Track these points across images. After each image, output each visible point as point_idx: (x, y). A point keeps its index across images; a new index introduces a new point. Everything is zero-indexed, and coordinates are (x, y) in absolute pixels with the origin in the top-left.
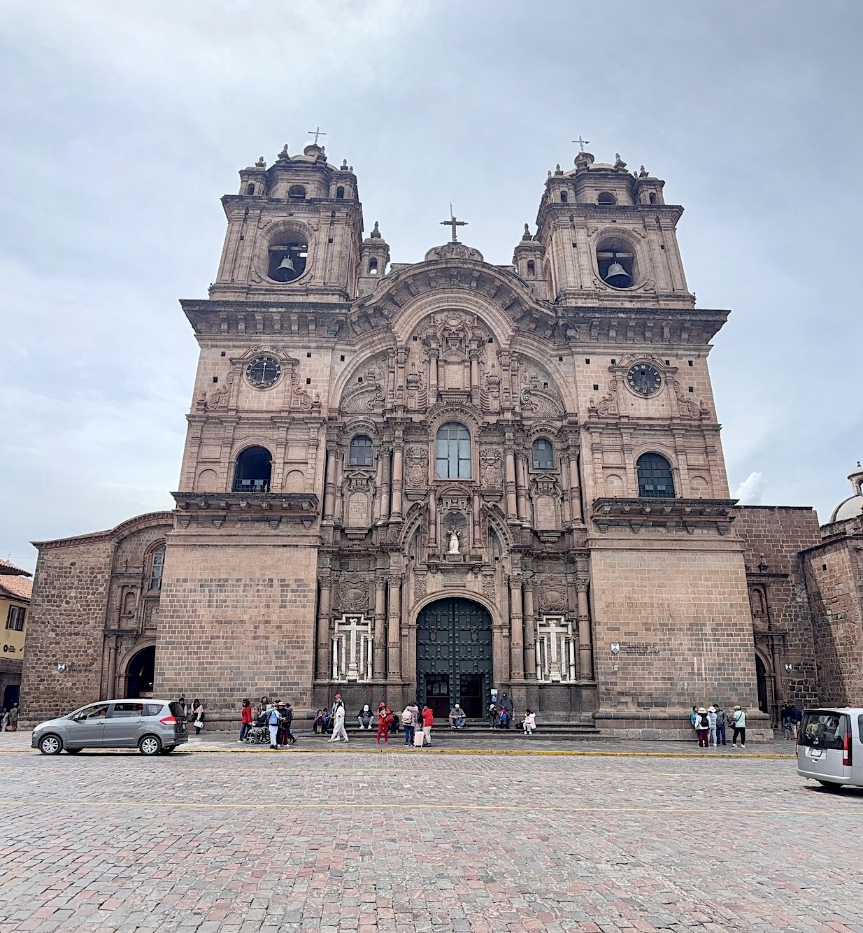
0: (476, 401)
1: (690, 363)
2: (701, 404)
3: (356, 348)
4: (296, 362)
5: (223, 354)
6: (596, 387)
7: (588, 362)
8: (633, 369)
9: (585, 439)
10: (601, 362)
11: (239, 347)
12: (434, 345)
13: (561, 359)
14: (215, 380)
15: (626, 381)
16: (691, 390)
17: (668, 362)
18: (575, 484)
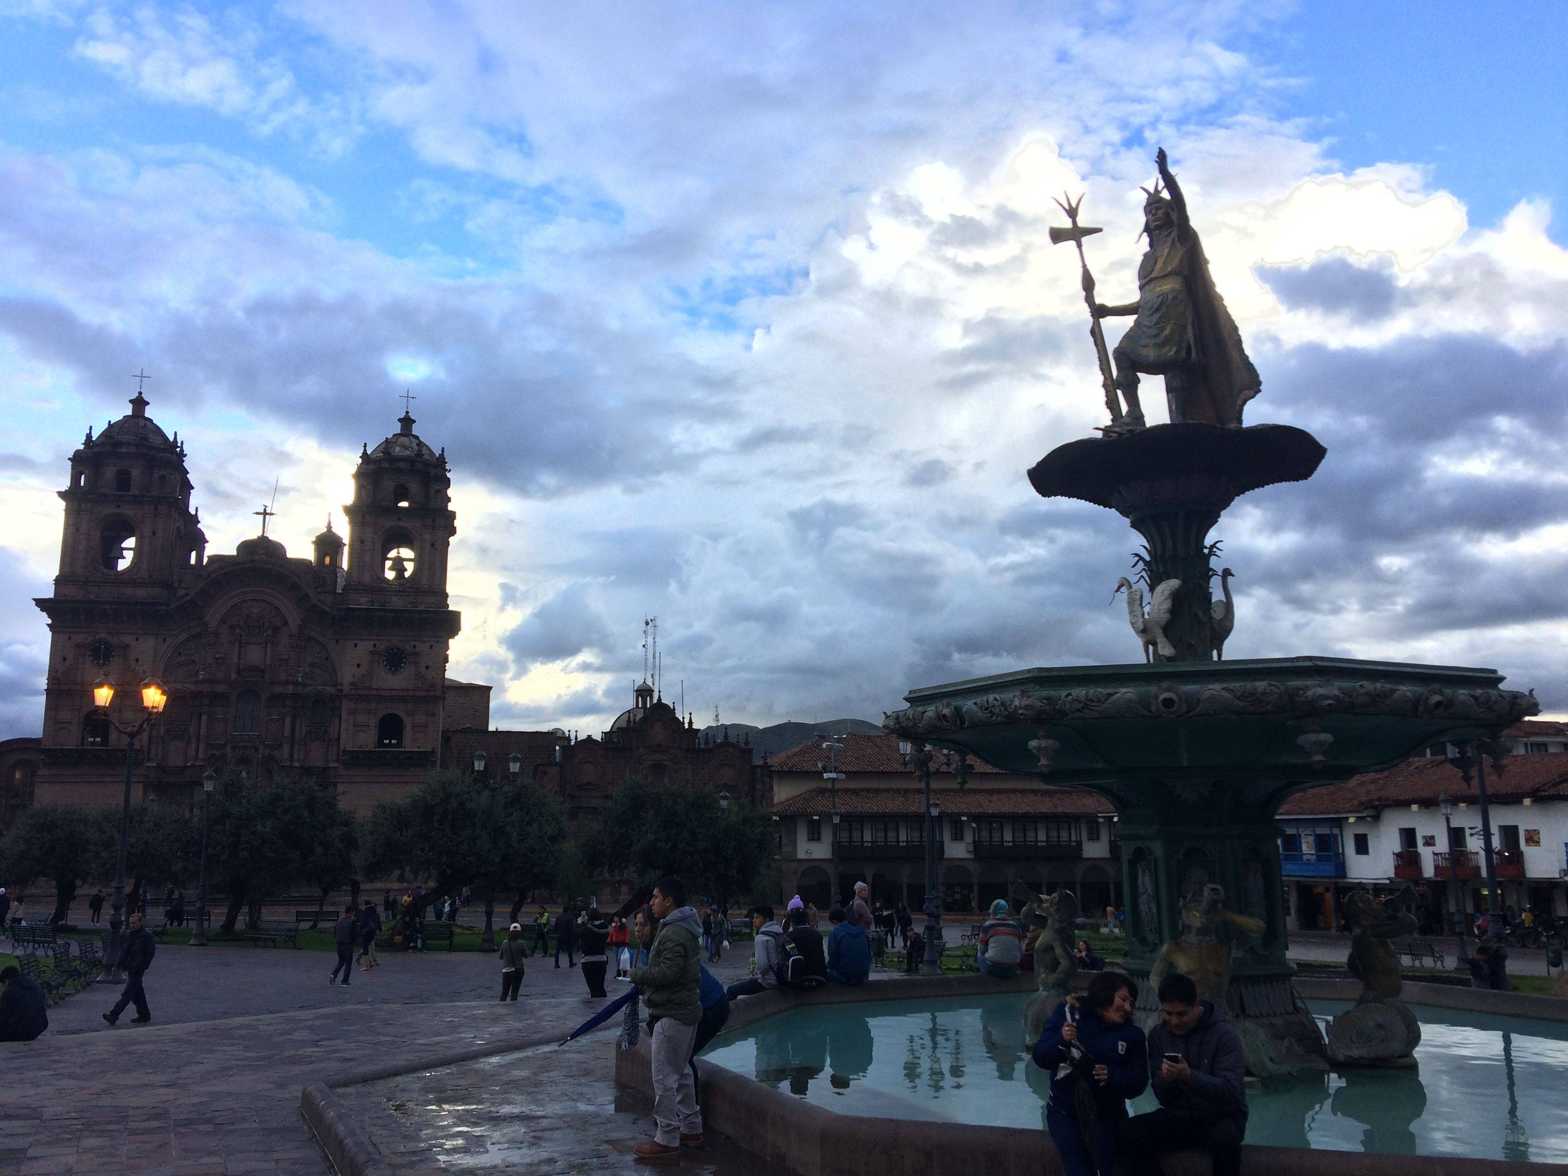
0: (267, 676)
1: (431, 647)
2: (433, 678)
3: (176, 632)
4: (126, 647)
5: (70, 638)
6: (359, 666)
7: (356, 645)
8: (388, 652)
9: (346, 705)
10: (364, 647)
11: (82, 632)
12: (238, 631)
13: (337, 642)
14: (65, 659)
15: (381, 661)
16: (427, 667)
17: (414, 646)
18: (336, 736)
